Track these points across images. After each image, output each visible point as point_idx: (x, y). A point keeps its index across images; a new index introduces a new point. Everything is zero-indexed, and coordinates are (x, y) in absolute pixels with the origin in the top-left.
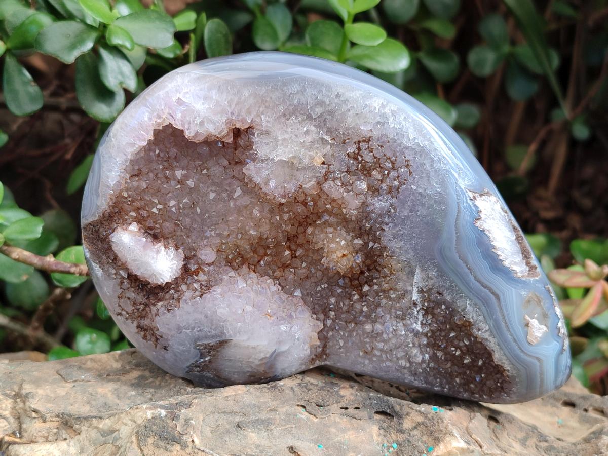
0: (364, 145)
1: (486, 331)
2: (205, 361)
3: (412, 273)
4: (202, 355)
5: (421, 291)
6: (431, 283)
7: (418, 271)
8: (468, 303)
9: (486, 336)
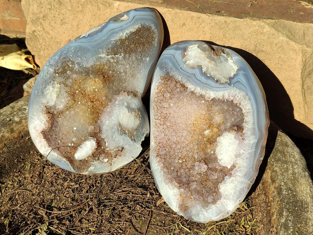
0: (57, 71)
1: (123, 34)
2: (128, 133)
3: (101, 57)
4: (125, 133)
5: (108, 55)
6: (104, 51)
7: (100, 55)
8: (112, 39)
9: (125, 34)
